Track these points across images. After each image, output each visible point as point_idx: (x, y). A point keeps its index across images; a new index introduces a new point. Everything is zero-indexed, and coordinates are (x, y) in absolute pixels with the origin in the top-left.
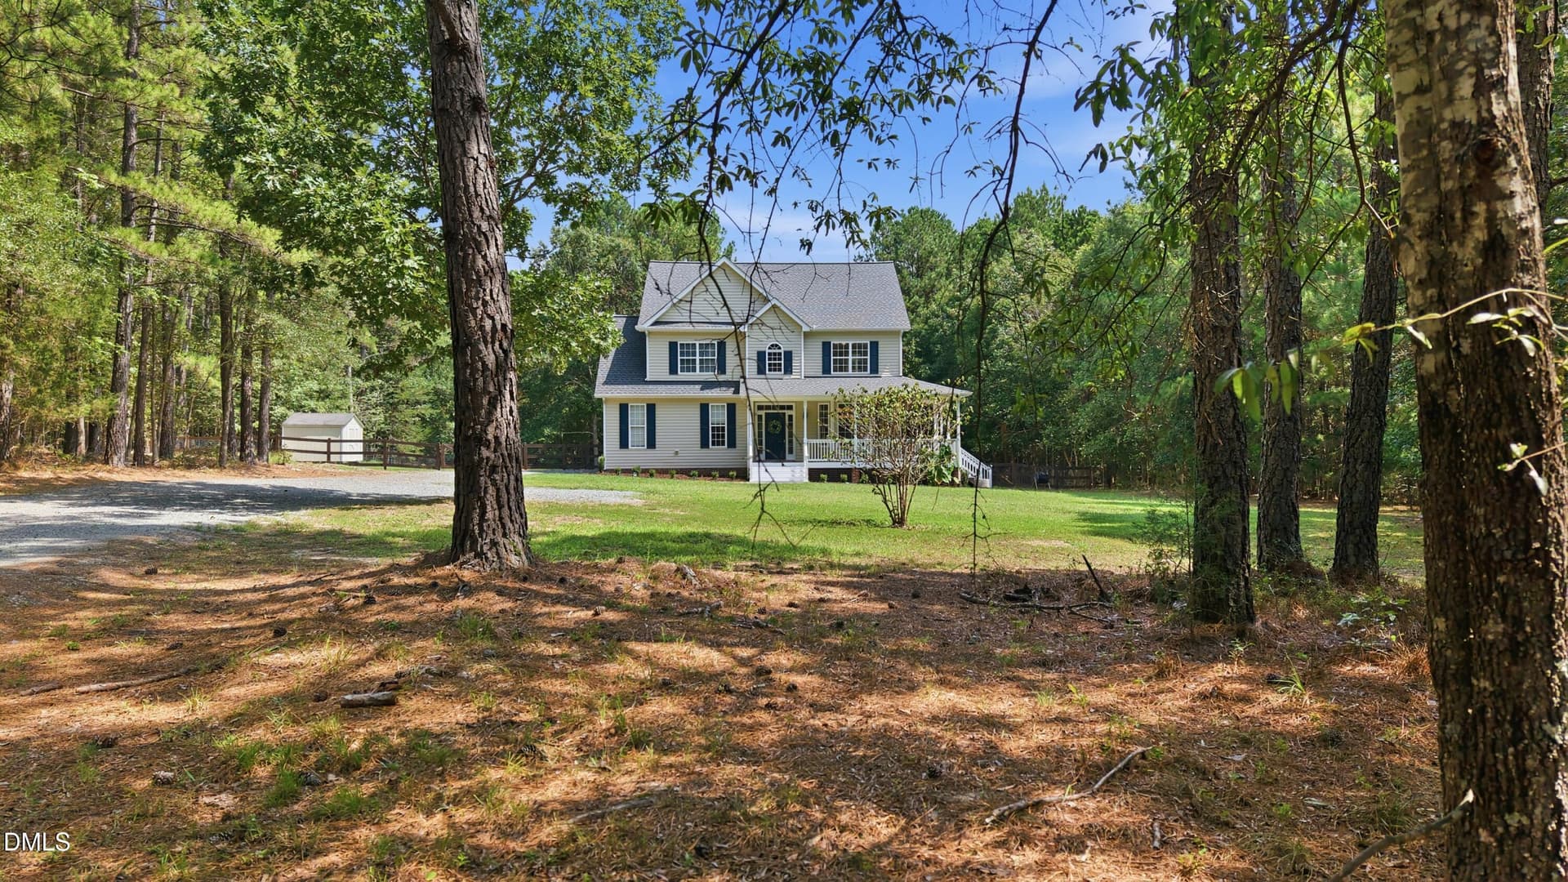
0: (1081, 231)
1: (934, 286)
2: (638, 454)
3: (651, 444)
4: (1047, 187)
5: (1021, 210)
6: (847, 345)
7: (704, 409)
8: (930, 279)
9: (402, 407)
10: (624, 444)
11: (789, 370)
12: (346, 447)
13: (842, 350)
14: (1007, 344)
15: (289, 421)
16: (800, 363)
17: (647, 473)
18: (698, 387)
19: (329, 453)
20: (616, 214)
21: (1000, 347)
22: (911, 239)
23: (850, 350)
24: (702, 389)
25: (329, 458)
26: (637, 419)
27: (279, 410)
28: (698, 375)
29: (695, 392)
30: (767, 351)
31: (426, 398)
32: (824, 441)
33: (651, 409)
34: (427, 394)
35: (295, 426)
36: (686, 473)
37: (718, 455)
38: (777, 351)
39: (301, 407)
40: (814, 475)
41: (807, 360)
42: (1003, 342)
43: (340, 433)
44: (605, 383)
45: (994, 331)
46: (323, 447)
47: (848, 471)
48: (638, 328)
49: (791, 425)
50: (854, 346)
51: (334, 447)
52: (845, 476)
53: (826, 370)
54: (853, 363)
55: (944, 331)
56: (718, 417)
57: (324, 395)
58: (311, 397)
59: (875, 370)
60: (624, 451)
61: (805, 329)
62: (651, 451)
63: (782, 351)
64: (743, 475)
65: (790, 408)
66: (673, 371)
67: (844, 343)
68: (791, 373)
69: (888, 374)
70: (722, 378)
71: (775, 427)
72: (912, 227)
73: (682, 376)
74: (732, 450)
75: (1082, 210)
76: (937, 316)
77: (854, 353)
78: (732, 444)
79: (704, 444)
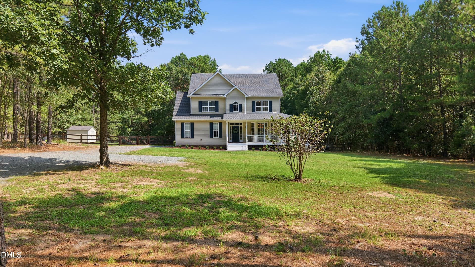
0: (337, 65)
1: (287, 84)
2: (188, 140)
3: (192, 137)
4: (325, 51)
5: (316, 58)
6: (261, 102)
7: (211, 124)
8: (285, 81)
9: (111, 124)
10: (183, 137)
11: (240, 111)
12: (89, 138)
13: (259, 104)
14: (314, 102)
15: (70, 129)
16: (244, 108)
17: (190, 147)
18: (209, 117)
19: (81, 140)
20: (182, 60)
21: (311, 103)
22: (279, 69)
23: (262, 104)
24: (210, 117)
25: (81, 141)
26: (187, 128)
27: (67, 125)
28: (209, 113)
29: (208, 119)
30: (233, 104)
31: (119, 121)
32: (253, 136)
33: (192, 124)
34: (120, 119)
35: (72, 130)
36: (205, 147)
37: (216, 141)
38: (236, 104)
39: (75, 123)
40: (250, 148)
41: (247, 107)
42: (312, 102)
43: (87, 133)
44: (176, 115)
45: (309, 98)
46: (79, 137)
47: (262, 146)
48: (188, 96)
49: (241, 130)
50: (263, 102)
51: (83, 138)
52: (261, 148)
53: (254, 111)
54: (263, 108)
55: (291, 98)
56: (216, 127)
57: (84, 120)
58: (79, 120)
59: (271, 111)
60: (183, 139)
61: (246, 96)
62: (192, 139)
63: (238, 104)
64: (225, 148)
65: (241, 124)
66: (200, 111)
67: (259, 101)
68: (241, 112)
69: (275, 112)
70: (217, 113)
71: (236, 131)
72: (279, 65)
73: (203, 113)
74: (221, 139)
75: (337, 58)
76: (289, 93)
77: (263, 105)
78: (221, 137)
79: (211, 137)
